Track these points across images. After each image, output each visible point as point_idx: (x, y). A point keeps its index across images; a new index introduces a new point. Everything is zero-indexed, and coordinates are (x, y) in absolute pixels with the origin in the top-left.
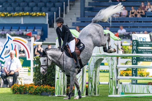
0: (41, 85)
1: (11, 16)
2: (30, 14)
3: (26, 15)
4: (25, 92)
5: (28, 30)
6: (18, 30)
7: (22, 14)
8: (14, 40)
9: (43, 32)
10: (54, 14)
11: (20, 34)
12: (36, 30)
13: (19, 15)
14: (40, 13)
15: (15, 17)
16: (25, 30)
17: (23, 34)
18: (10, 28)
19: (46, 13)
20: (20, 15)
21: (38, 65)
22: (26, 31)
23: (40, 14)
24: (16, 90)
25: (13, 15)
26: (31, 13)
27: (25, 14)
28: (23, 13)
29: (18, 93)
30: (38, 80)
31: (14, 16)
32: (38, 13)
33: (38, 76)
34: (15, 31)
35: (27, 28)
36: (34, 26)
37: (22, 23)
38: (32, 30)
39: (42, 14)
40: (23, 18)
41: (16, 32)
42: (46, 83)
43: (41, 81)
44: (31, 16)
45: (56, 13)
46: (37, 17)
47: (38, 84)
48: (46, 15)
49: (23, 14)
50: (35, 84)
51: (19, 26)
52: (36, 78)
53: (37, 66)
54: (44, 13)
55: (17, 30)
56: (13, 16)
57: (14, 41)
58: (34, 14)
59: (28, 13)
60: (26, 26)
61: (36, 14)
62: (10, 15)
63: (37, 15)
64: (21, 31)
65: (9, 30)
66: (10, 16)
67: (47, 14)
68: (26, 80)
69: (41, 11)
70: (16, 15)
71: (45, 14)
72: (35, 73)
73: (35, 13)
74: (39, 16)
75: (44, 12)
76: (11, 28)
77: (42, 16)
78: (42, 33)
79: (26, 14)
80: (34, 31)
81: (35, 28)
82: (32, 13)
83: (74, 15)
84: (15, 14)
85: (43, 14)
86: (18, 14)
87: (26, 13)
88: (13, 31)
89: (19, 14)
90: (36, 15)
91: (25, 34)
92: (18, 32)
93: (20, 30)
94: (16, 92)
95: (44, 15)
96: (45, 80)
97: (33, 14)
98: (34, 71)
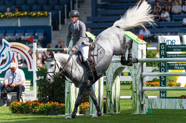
0: (47, 101)
1: (5, 17)
2: (29, 14)
3: (24, 16)
4: (27, 111)
5: (26, 34)
6: (15, 35)
7: (19, 14)
9: (45, 37)
10: (58, 13)
11: (16, 39)
12: (36, 34)
13: (15, 16)
14: (41, 13)
15: (10, 18)
16: (22, 34)
18: (4, 31)
19: (48, 12)
20: (16, 16)
21: (43, 77)
22: (24, 35)
23: (42, 14)
24: (16, 109)
25: (8, 15)
26: (30, 12)
27: (22, 14)
28: (20, 13)
29: (19, 113)
30: (43, 96)
31: (8, 17)
32: (39, 13)
33: (43, 90)
34: (10, 35)
35: (25, 32)
36: (34, 29)
37: (19, 25)
38: (32, 34)
39: (44, 14)
40: (20, 19)
41: (12, 37)
42: (53, 99)
43: (48, 97)
44: (30, 17)
45: (61, 12)
46: (38, 17)
47: (44, 101)
48: (49, 15)
49: (20, 15)
50: (40, 100)
51: (15, 30)
52: (40, 93)
53: (42, 78)
54: (46, 12)
55: (13, 34)
56: (7, 17)
58: (34, 14)
59: (26, 13)
60: (24, 30)
61: (36, 14)
62: (4, 15)
63: (38, 16)
64: (18, 35)
65: (3, 34)
66: (3, 17)
67: (50, 13)
68: (28, 95)
69: (42, 10)
70: (11, 15)
71: (48, 13)
72: (39, 87)
73: (35, 13)
74: (40, 16)
75: (46, 11)
76: (6, 32)
77: (44, 16)
78: (44, 37)
79: (24, 14)
80: (34, 35)
81: (35, 32)
82: (32, 13)
83: (84, 14)
84: (10, 15)
85: (45, 14)
86: (13, 15)
87: (24, 13)
88: (8, 36)
89: (16, 14)
90: (36, 15)
91: (24, 39)
92: (14, 37)
93: (17, 35)
94: (16, 111)
95: (47, 15)
96: (53, 96)
98: (37, 85)
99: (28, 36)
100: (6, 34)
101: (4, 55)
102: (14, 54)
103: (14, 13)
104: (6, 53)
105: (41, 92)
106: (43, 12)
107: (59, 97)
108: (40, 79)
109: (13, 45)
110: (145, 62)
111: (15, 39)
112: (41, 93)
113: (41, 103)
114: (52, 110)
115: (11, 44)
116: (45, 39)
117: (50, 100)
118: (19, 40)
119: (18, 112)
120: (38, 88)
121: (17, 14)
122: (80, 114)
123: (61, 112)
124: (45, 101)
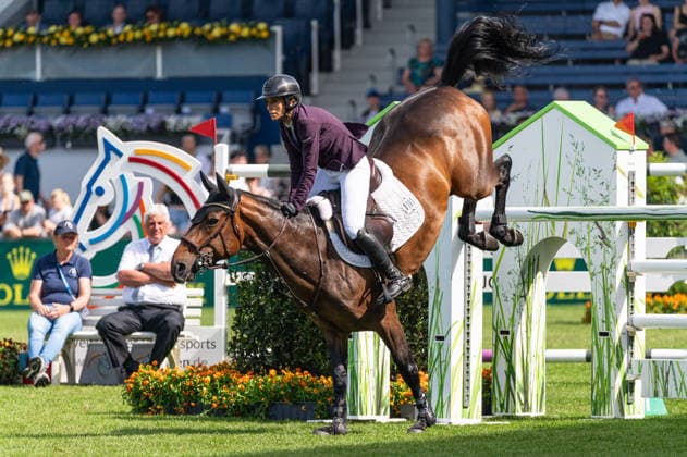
0: (268, 368)
1: (107, 43)
2: (198, 31)
3: (179, 38)
4: (193, 404)
5: (186, 109)
6: (142, 111)
7: (159, 30)
8: (133, 156)
9: (258, 118)
10: (309, 27)
11: (149, 129)
12: (224, 109)
13: (144, 37)
14: (242, 28)
15: (124, 45)
16: (172, 107)
17: (163, 125)
18: (103, 97)
19: (270, 23)
20: (149, 39)
21: (253, 273)
22: (179, 112)
23: (245, 32)
24: (147, 397)
25: (117, 36)
26: (201, 25)
27: (171, 32)
28: (163, 26)
29: (158, 411)
30: (254, 348)
31: (119, 42)
32: (234, 27)
33: (251, 326)
34: (123, 112)
35: (183, 101)
36: (214, 91)
37: (159, 74)
38: (207, 107)
39: (254, 31)
40: (164, 54)
41: (131, 120)
42: (292, 358)
43: (269, 350)
44: (200, 41)
45: (320, 23)
46: (232, 43)
47: (254, 365)
48: (272, 35)
49: (161, 34)
50: (240, 365)
51: (142, 91)
52: (241, 336)
53: (248, 277)
54: (262, 26)
55: (133, 108)
56: (114, 41)
57: (131, 160)
58: (217, 32)
59: (185, 27)
60: (179, 91)
61: (224, 31)
62: (102, 36)
63: (232, 38)
64: (156, 111)
65: (97, 109)
66: (100, 41)
67: (278, 30)
68: (193, 345)
69: (247, 16)
70: (130, 37)
71: (268, 29)
72: (239, 311)
73: (221, 26)
74: (240, 40)
75: (263, 20)
76: (108, 101)
77: (253, 40)
78: (254, 120)
79: (178, 31)
80: (216, 111)
81: (220, 100)
82: (207, 27)
83: (408, 34)
84: (126, 34)
85: (259, 31)
86: (138, 34)
87: (177, 27)
88: (115, 114)
89: (146, 31)
90: (224, 37)
91: (176, 126)
92: (141, 118)
93: (150, 110)
94: (150, 403)
95: (265, 34)
96: (289, 348)
97: (210, 31)
98: (230, 304)
99: (191, 114)
100: (110, 108)
101: (104, 188)
102: (141, 185)
103: (141, 28)
104: (111, 181)
105: (243, 332)
106: (251, 23)
107: (314, 351)
108: (243, 283)
109: (137, 152)
110: (641, 220)
111: (144, 128)
112: (245, 336)
113: (243, 372)
114: (286, 401)
115: (129, 148)
116: (258, 127)
117: (279, 363)
118: (159, 133)
119: (155, 408)
120: (235, 315)
121: (152, 32)
122: (391, 417)
123: (322, 407)
124: (257, 367)
